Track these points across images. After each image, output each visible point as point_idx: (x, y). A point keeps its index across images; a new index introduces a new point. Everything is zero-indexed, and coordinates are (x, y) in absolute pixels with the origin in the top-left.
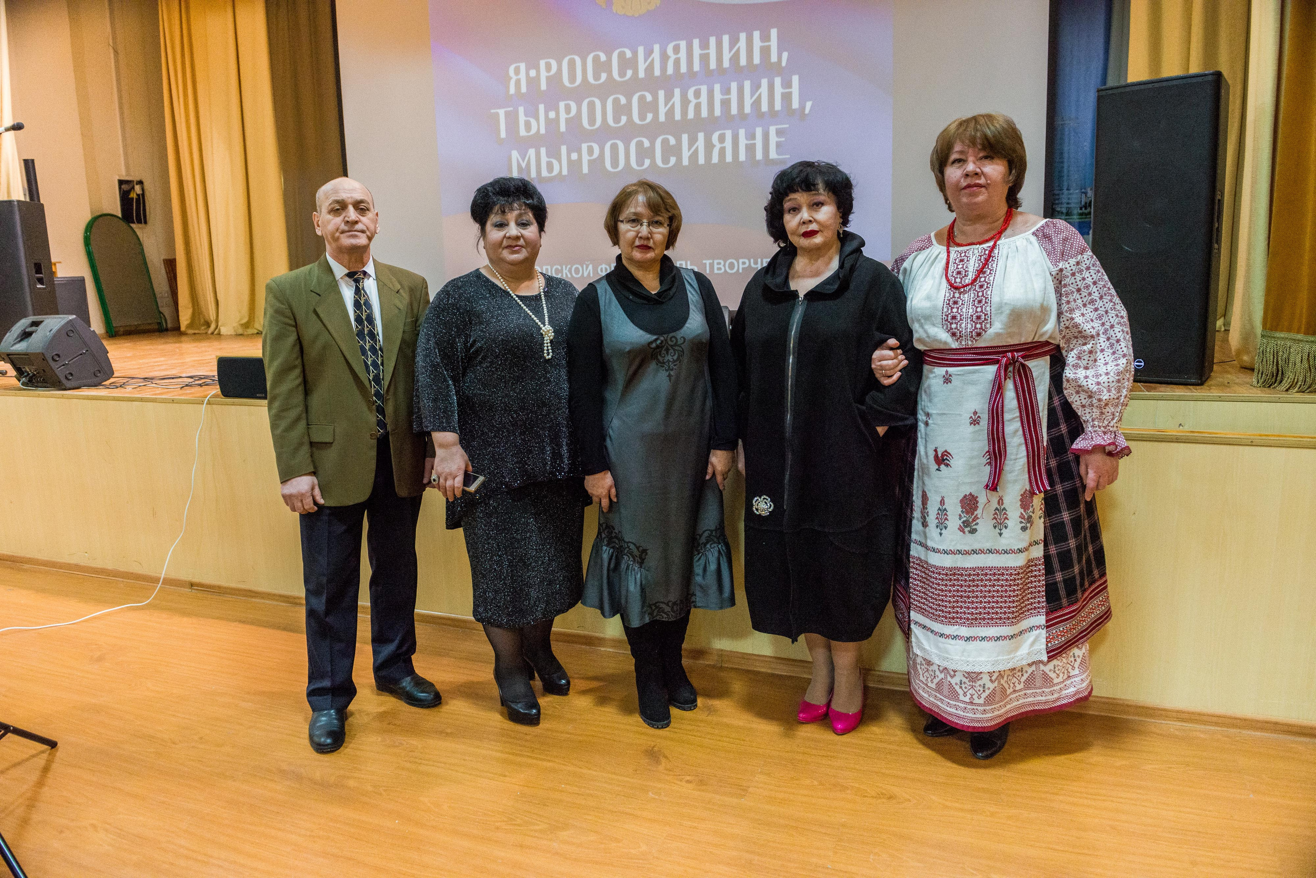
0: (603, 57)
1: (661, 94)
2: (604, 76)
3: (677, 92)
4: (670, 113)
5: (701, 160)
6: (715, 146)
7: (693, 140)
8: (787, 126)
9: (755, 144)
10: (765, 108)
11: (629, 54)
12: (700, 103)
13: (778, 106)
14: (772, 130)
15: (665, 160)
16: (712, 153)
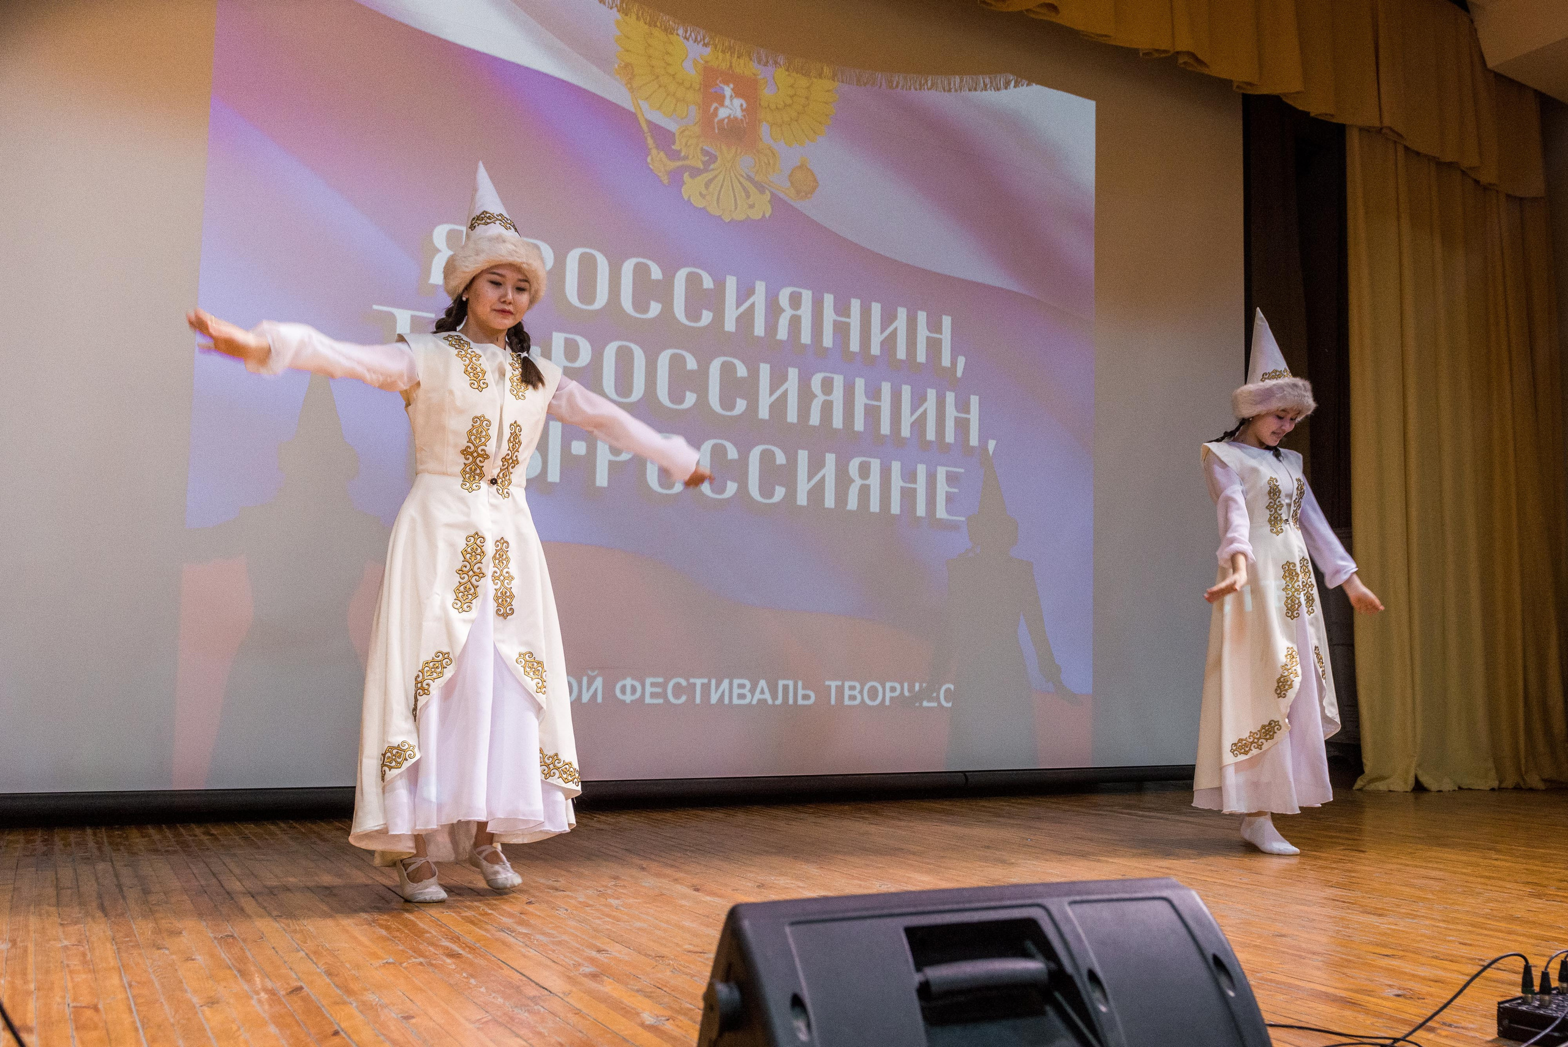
0: (656, 273)
1: (765, 369)
2: (655, 308)
3: (793, 373)
4: (778, 407)
5: (830, 502)
6: (853, 481)
7: (816, 465)
8: (962, 470)
9: (915, 490)
10: (931, 435)
11: (708, 283)
12: (831, 402)
13: (950, 437)
14: (941, 472)
15: (767, 490)
16: (846, 494)
